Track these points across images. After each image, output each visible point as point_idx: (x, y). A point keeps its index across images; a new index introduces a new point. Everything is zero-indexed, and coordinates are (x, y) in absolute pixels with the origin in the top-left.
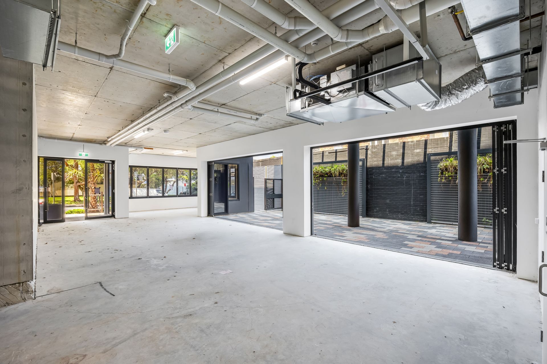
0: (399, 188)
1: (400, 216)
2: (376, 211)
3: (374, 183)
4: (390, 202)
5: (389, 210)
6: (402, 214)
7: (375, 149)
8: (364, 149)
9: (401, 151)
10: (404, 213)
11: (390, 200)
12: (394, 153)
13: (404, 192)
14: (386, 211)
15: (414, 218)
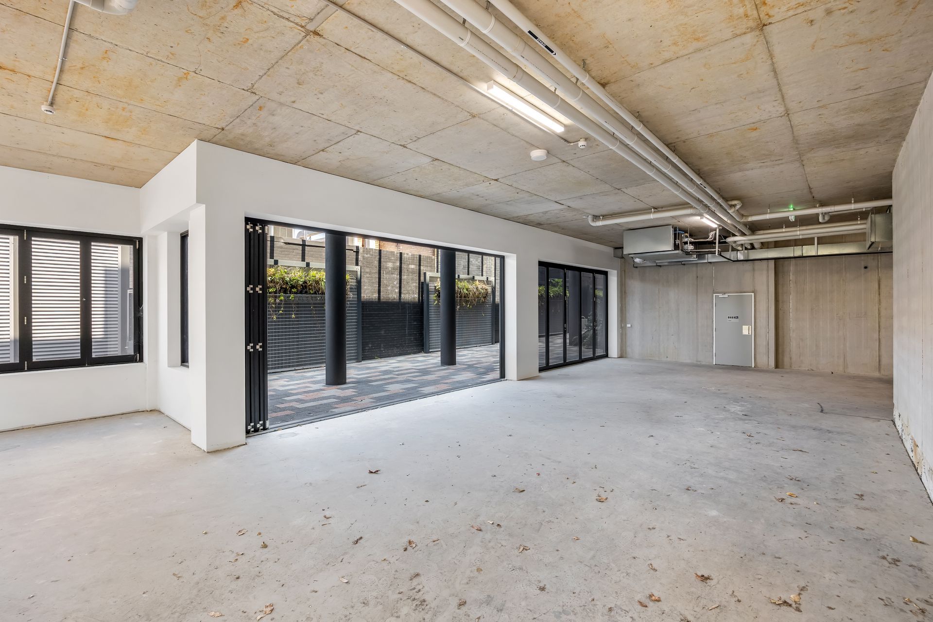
0: (395, 314)
1: (395, 350)
2: (369, 349)
3: (366, 306)
4: (385, 333)
5: (384, 345)
6: (398, 347)
7: (367, 254)
8: (352, 250)
9: (398, 264)
10: (399, 347)
11: (385, 331)
12: (390, 265)
13: (400, 318)
14: (381, 346)
15: (409, 350)
